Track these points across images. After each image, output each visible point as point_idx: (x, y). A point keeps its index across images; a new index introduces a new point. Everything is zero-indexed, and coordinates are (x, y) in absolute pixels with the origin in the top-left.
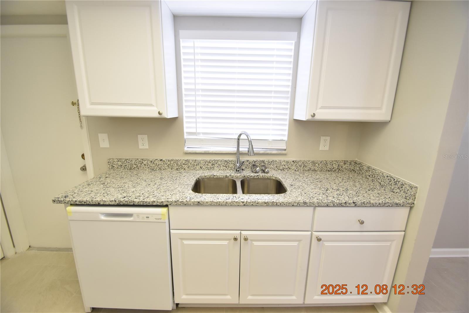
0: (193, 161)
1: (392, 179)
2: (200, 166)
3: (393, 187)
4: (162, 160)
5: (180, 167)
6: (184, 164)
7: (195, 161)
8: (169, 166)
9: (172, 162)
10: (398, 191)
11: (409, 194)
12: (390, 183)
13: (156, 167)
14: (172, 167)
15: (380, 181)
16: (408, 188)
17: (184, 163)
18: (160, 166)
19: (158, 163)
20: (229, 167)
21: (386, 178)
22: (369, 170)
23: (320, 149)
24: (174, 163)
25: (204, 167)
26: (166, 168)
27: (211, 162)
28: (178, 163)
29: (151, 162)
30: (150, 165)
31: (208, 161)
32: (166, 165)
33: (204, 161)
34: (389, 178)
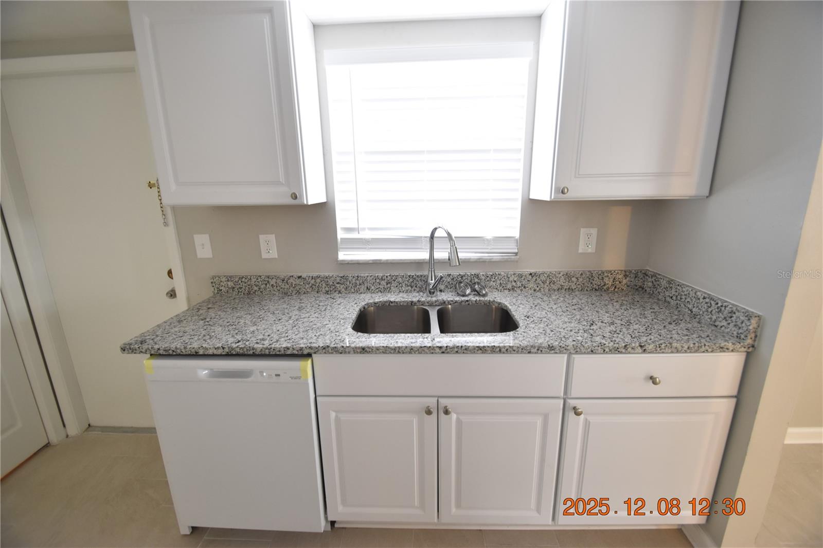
0: (354, 277)
1: (712, 302)
2: (366, 285)
3: (714, 317)
4: (301, 277)
5: (332, 289)
6: (338, 283)
7: (358, 277)
8: (314, 286)
9: (318, 280)
10: (724, 323)
11: (745, 329)
12: (710, 310)
13: (292, 288)
14: (319, 290)
15: (690, 306)
16: (742, 318)
17: (338, 281)
18: (297, 288)
19: (294, 283)
20: (416, 287)
21: (701, 300)
22: (671, 288)
23: (580, 251)
24: (321, 282)
25: (373, 288)
26: (308, 290)
27: (386, 278)
28: (328, 282)
29: (283, 281)
30: (282, 286)
31: (380, 278)
32: (307, 286)
33: (372, 277)
34: (707, 300)
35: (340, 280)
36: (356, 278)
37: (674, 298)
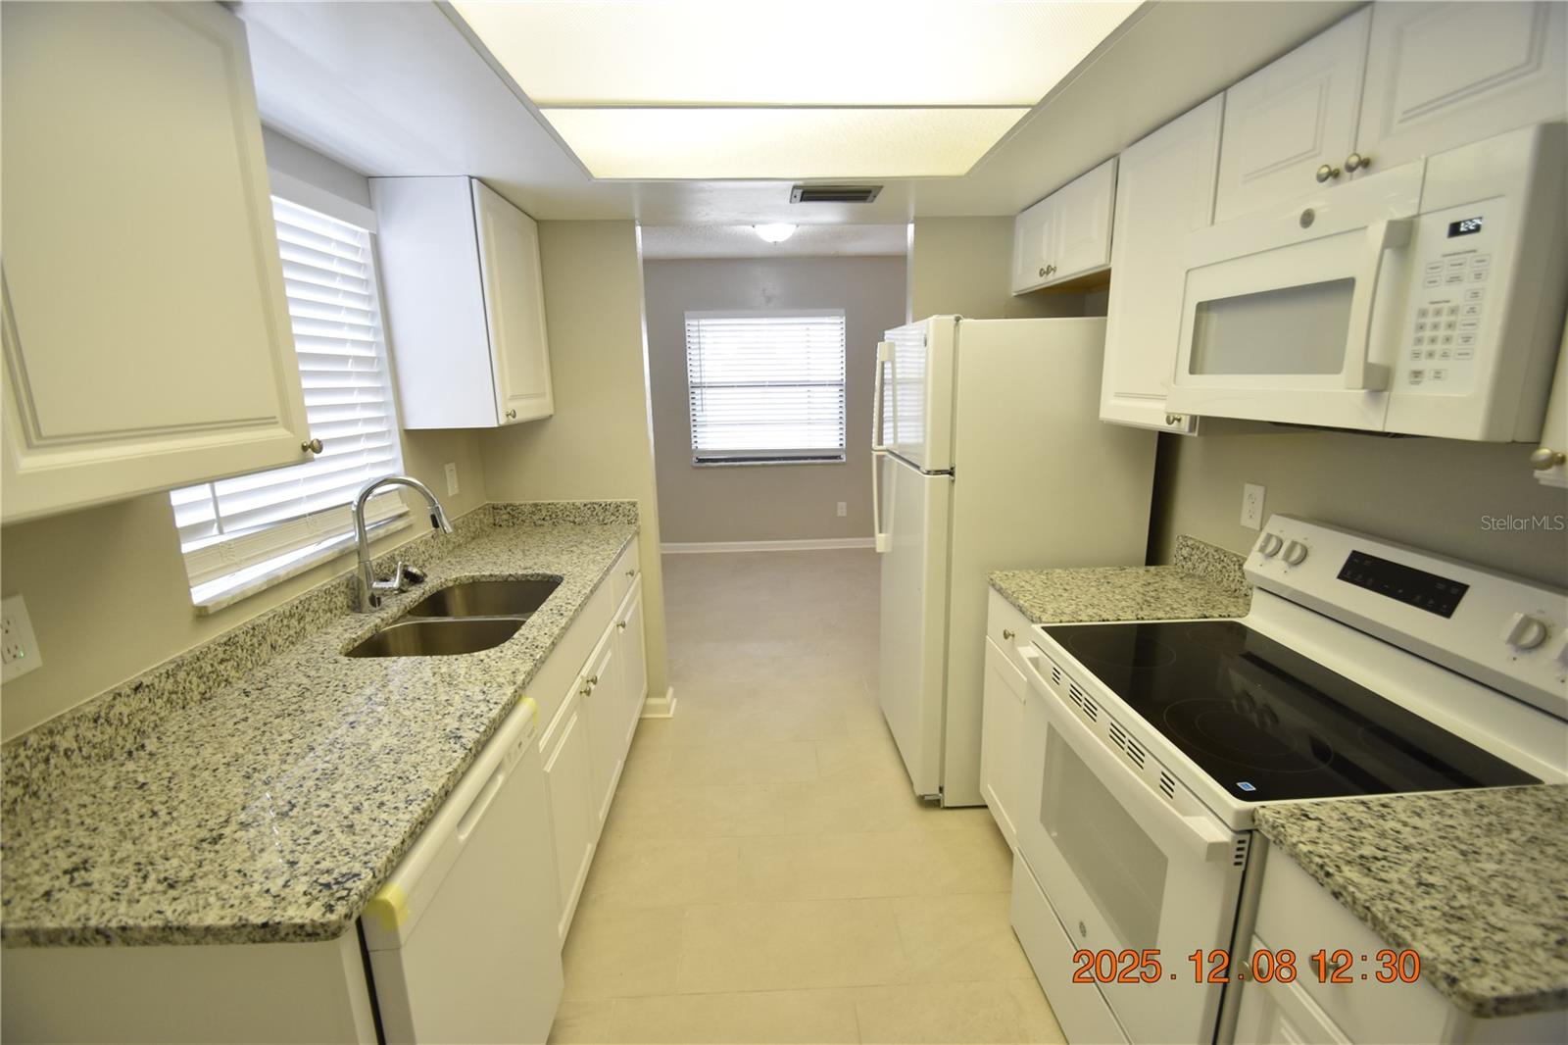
0: (247, 633)
1: (595, 506)
2: (269, 642)
3: (601, 518)
4: (141, 684)
5: (211, 683)
6: (222, 661)
7: (254, 629)
8: (174, 696)
9: (182, 675)
10: (613, 518)
11: (633, 514)
12: (594, 513)
13: (122, 732)
14: (186, 699)
15: (571, 519)
16: (628, 508)
17: (221, 656)
18: (136, 722)
19: (126, 711)
20: (336, 609)
21: (582, 508)
22: (540, 510)
23: (450, 494)
24: (188, 674)
25: (280, 641)
26: (162, 714)
27: (296, 611)
28: (201, 668)
29: (95, 721)
30: (95, 740)
31: (288, 613)
32: (159, 702)
33: (276, 618)
34: (589, 506)
35: (225, 651)
36: (252, 632)
37: (548, 518)
